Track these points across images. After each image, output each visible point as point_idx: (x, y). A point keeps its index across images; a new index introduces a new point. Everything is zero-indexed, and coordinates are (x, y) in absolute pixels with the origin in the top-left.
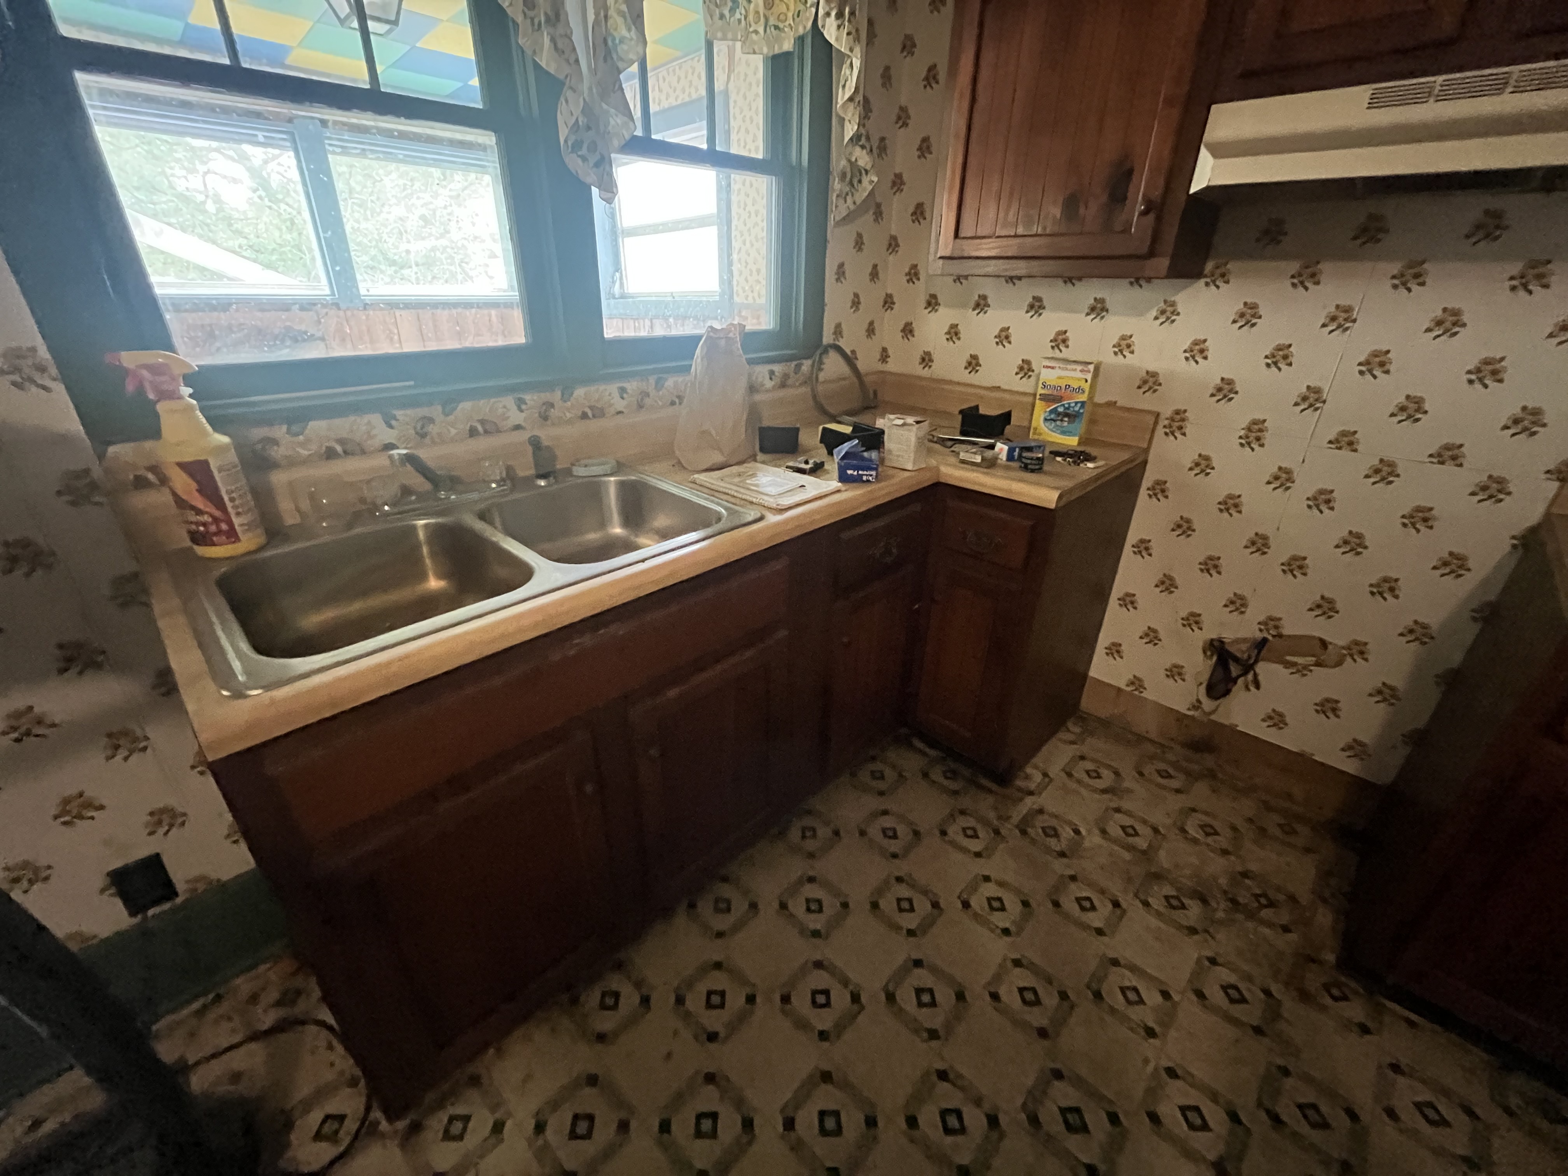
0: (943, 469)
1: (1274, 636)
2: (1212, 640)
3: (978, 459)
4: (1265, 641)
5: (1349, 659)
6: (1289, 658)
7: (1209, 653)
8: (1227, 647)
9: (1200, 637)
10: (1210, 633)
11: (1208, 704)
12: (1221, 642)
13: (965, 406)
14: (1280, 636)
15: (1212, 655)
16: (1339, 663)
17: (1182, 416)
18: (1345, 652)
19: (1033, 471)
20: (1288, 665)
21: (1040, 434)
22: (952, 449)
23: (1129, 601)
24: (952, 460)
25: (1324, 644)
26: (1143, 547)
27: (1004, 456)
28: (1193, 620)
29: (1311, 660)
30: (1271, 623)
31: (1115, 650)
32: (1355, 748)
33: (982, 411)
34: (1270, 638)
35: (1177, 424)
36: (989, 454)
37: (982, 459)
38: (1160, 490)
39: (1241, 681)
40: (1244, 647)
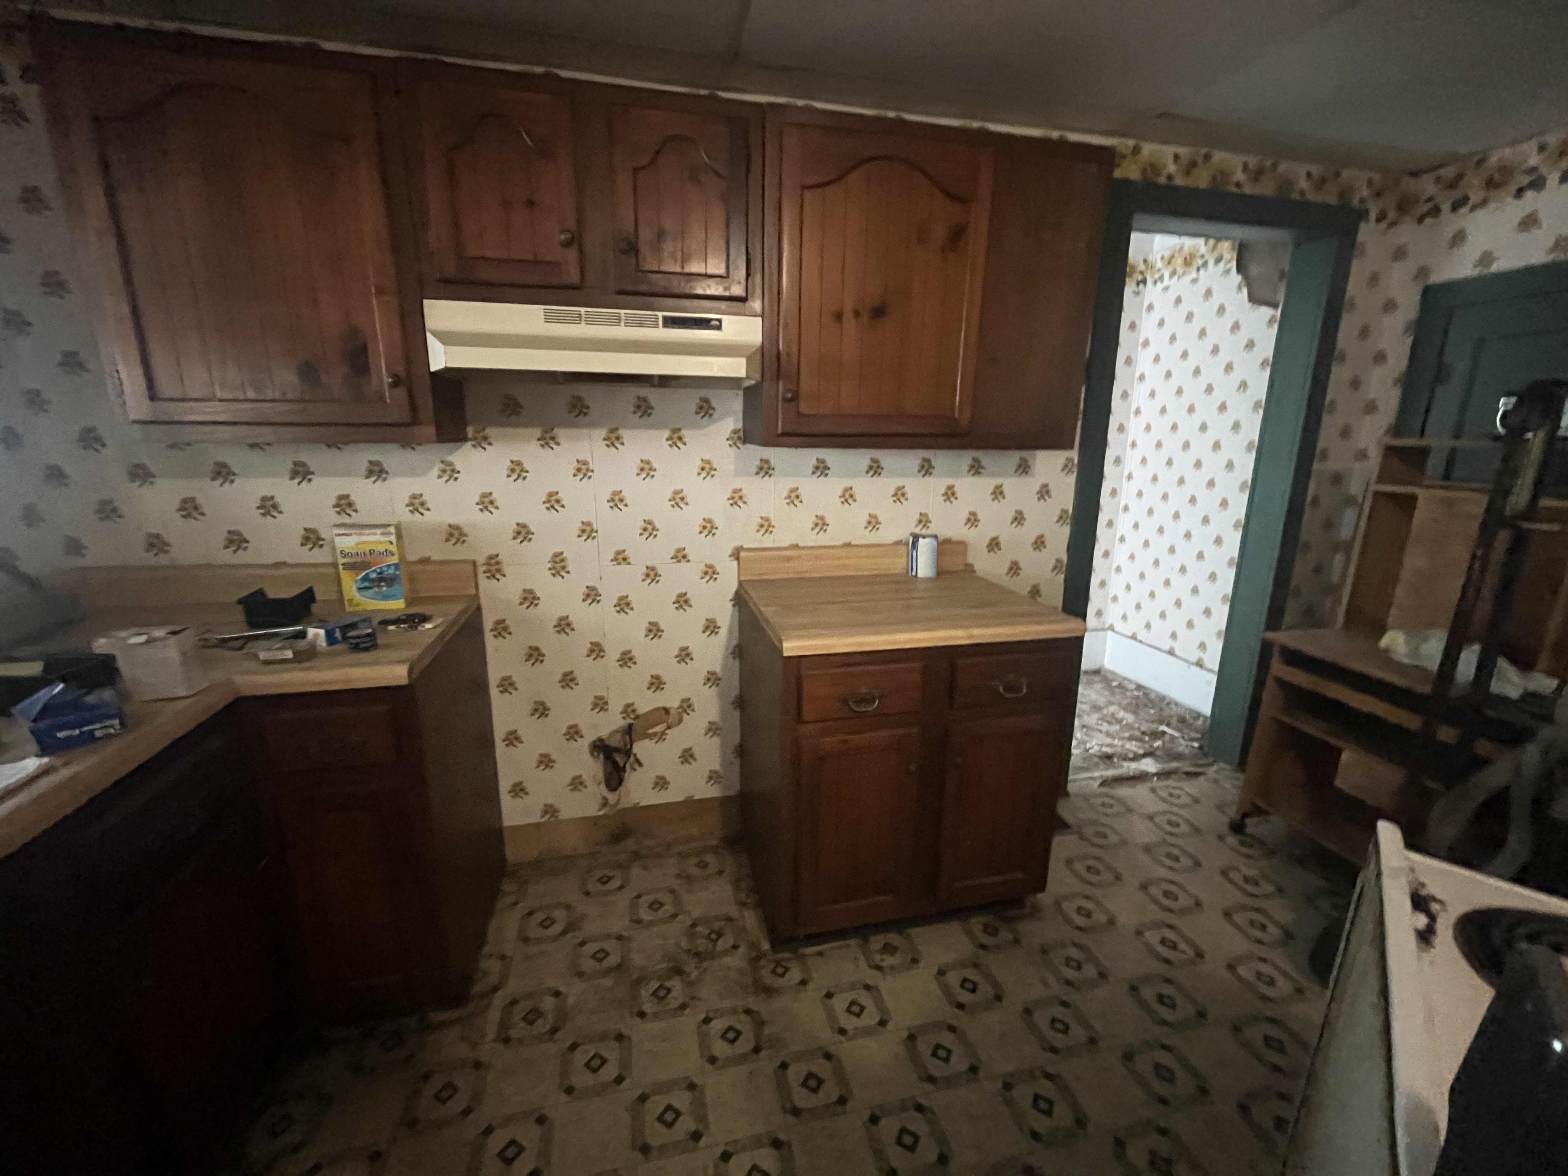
0: (239, 680)
1: (634, 719)
2: (594, 742)
3: (289, 654)
4: (630, 726)
5: (685, 715)
6: (650, 731)
7: (596, 754)
8: (607, 742)
9: (584, 744)
10: (590, 737)
11: (612, 798)
12: (601, 740)
13: (244, 593)
14: (638, 717)
15: (599, 754)
16: (680, 721)
17: (497, 559)
18: (680, 710)
19: (366, 649)
20: (650, 737)
21: (357, 605)
22: (245, 650)
23: (513, 738)
24: (250, 664)
25: (667, 711)
26: (507, 685)
27: (322, 642)
28: (573, 733)
29: (664, 726)
30: (629, 709)
31: (518, 790)
32: (713, 776)
33: (272, 594)
34: (633, 721)
35: (494, 568)
36: (301, 644)
37: (294, 653)
38: (502, 629)
39: (628, 767)
40: (618, 737)
